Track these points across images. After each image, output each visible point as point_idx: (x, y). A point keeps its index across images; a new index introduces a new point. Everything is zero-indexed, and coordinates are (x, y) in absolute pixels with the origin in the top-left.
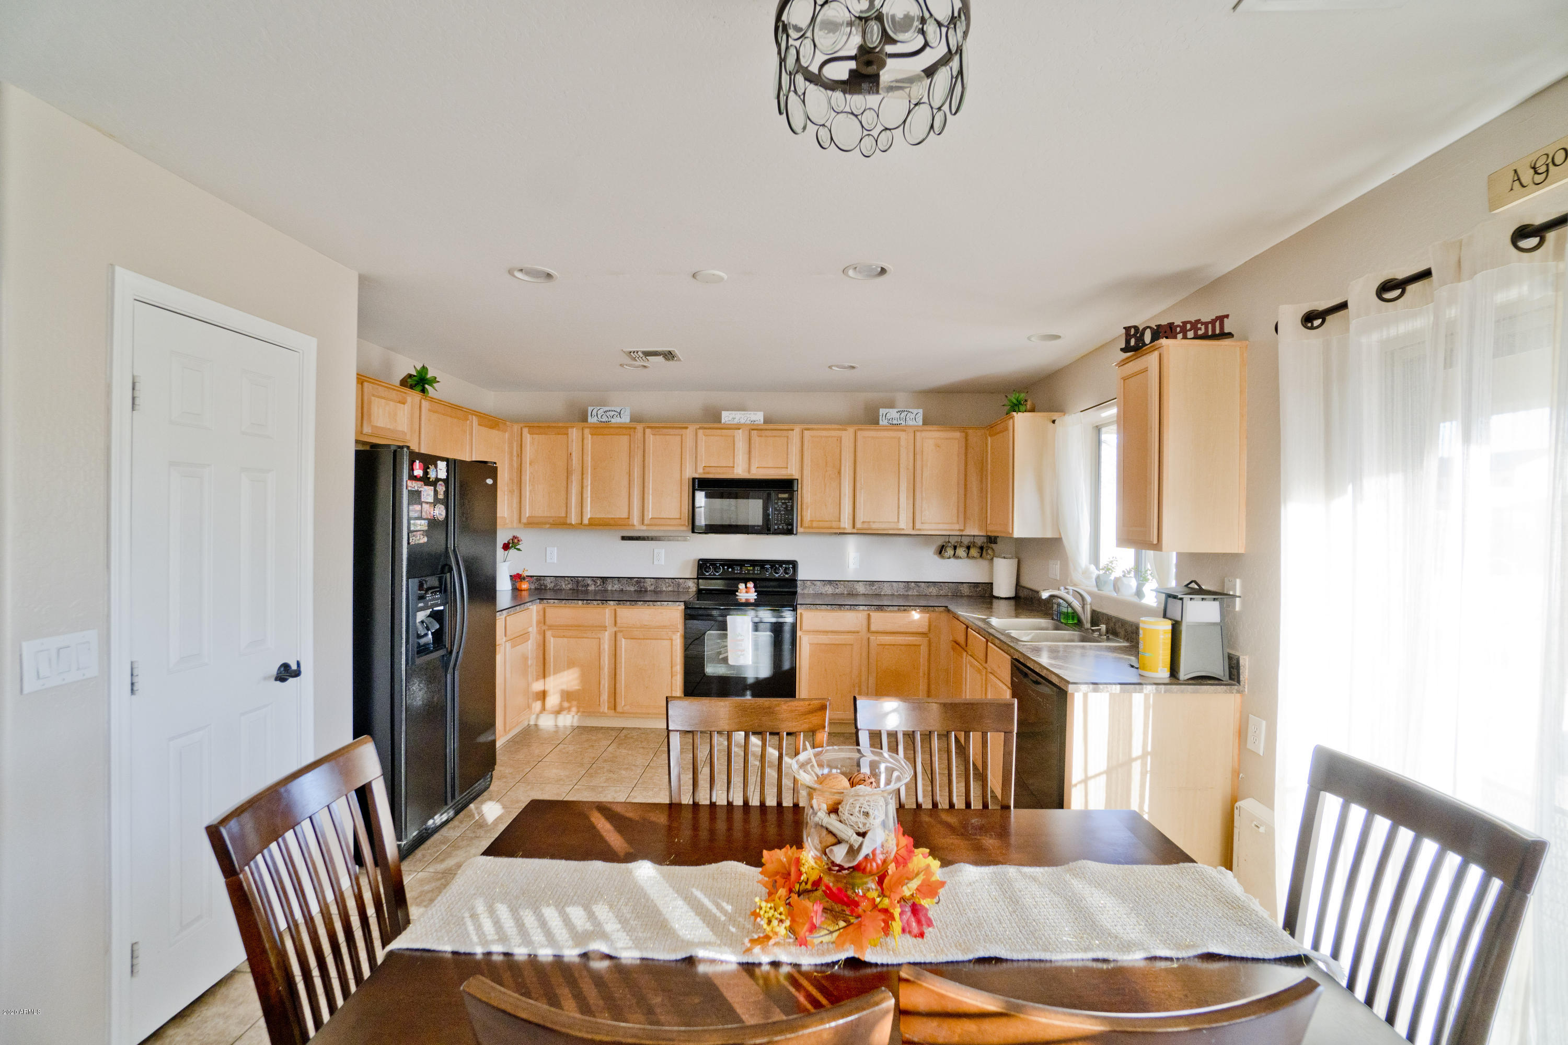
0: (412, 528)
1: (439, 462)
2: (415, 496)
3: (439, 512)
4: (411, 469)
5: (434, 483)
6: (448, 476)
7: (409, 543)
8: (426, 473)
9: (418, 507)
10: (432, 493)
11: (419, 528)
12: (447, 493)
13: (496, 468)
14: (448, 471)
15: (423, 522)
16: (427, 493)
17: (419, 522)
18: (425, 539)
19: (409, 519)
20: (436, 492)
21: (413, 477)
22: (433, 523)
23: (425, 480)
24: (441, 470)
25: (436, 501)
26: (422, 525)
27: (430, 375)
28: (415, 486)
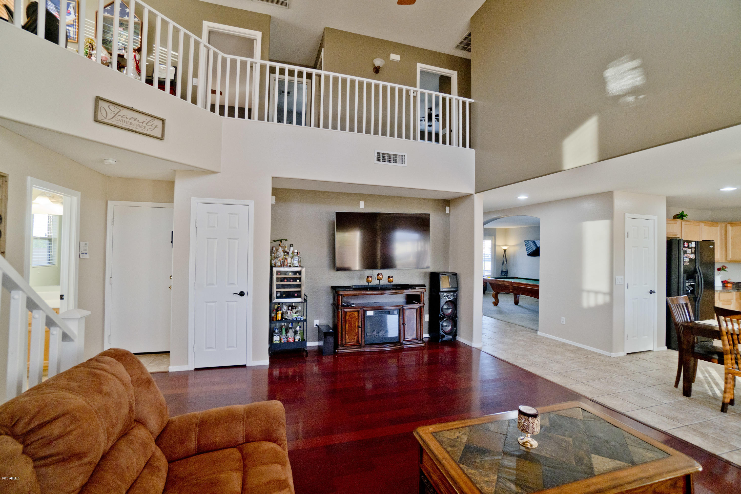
0: (684, 261)
1: (692, 242)
2: (685, 252)
3: (693, 256)
4: (684, 245)
5: (691, 248)
6: (695, 246)
7: (683, 264)
8: (688, 246)
9: (686, 255)
10: (690, 251)
11: (686, 261)
12: (695, 251)
13: (714, 242)
14: (695, 245)
15: (688, 259)
16: (689, 251)
17: (686, 259)
18: (688, 264)
19: (684, 258)
20: (692, 251)
21: (684, 247)
22: (691, 259)
23: (688, 247)
24: (693, 244)
25: (692, 253)
26: (687, 260)
27: (685, 214)
28: (685, 249)
